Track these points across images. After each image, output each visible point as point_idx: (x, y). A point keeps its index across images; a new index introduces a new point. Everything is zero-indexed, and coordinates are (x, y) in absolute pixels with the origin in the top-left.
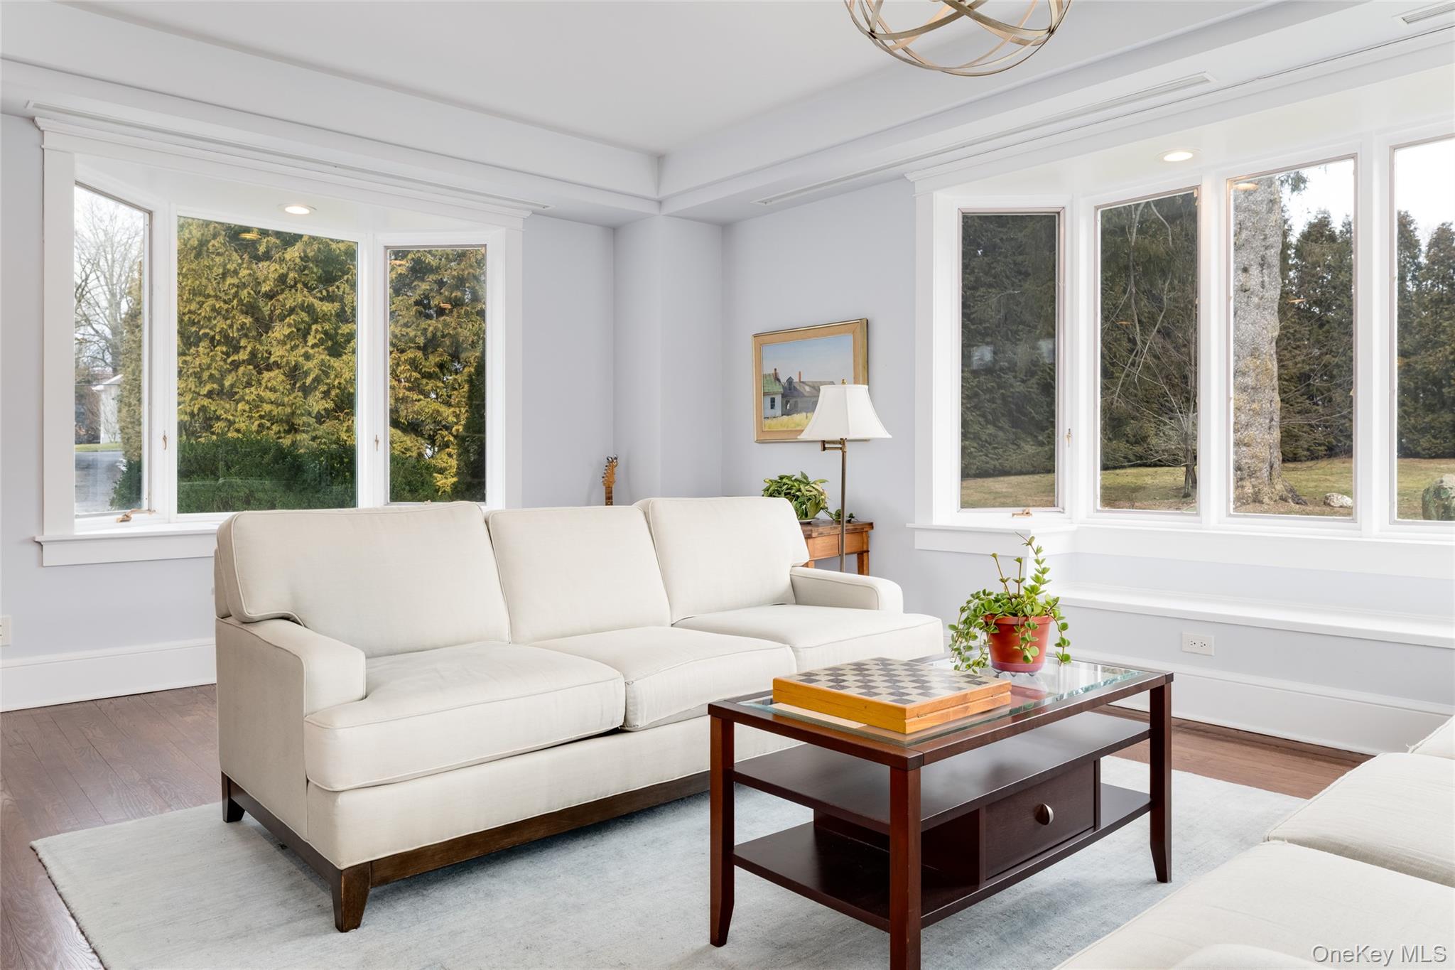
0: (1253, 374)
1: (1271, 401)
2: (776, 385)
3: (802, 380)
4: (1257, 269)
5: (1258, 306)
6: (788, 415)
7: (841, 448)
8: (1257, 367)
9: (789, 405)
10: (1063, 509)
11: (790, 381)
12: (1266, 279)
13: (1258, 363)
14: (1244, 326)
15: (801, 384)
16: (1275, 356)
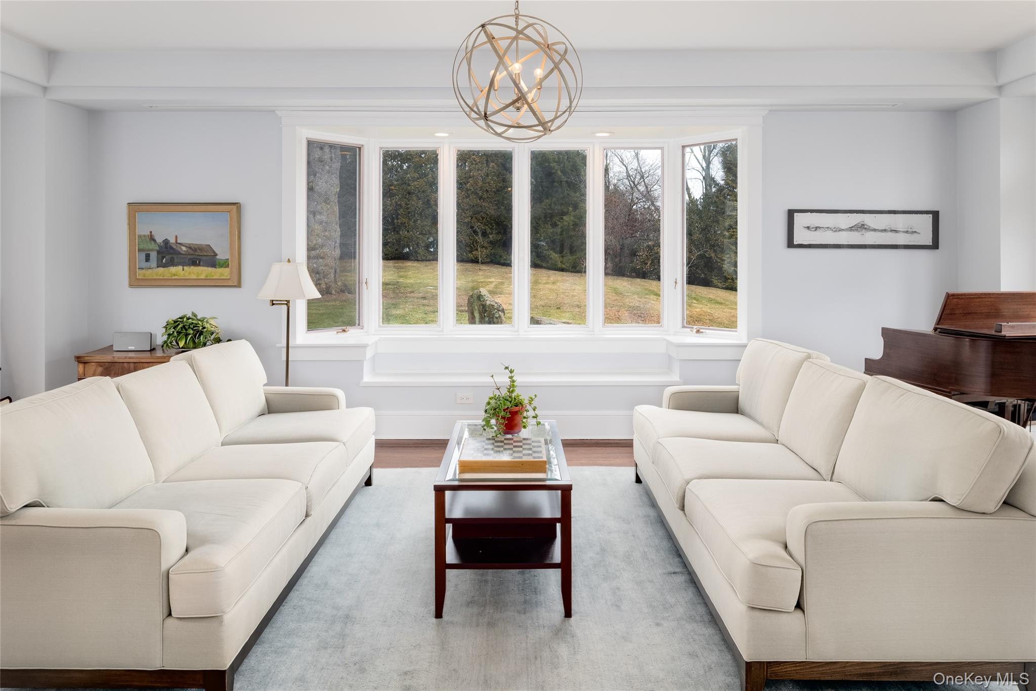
0: (326, 214)
1: (336, 231)
2: (151, 244)
3: (178, 242)
4: (328, 148)
5: (329, 172)
6: (164, 267)
7: (287, 304)
8: (328, 209)
9: (165, 260)
10: (363, 326)
11: (166, 242)
12: (333, 156)
13: (329, 207)
14: (321, 183)
15: (178, 245)
16: (337, 203)
